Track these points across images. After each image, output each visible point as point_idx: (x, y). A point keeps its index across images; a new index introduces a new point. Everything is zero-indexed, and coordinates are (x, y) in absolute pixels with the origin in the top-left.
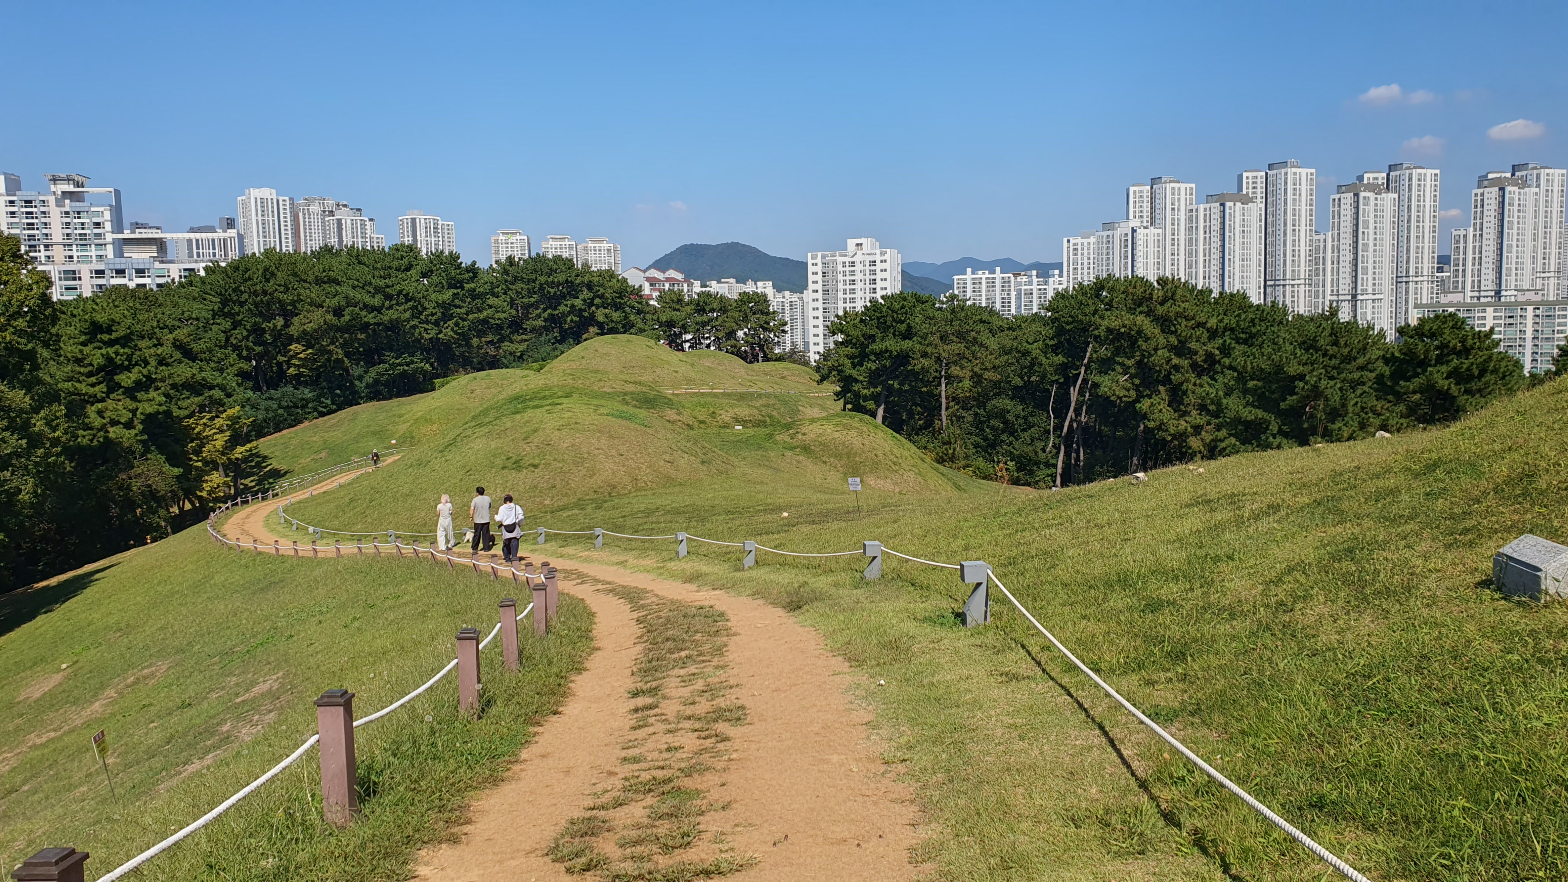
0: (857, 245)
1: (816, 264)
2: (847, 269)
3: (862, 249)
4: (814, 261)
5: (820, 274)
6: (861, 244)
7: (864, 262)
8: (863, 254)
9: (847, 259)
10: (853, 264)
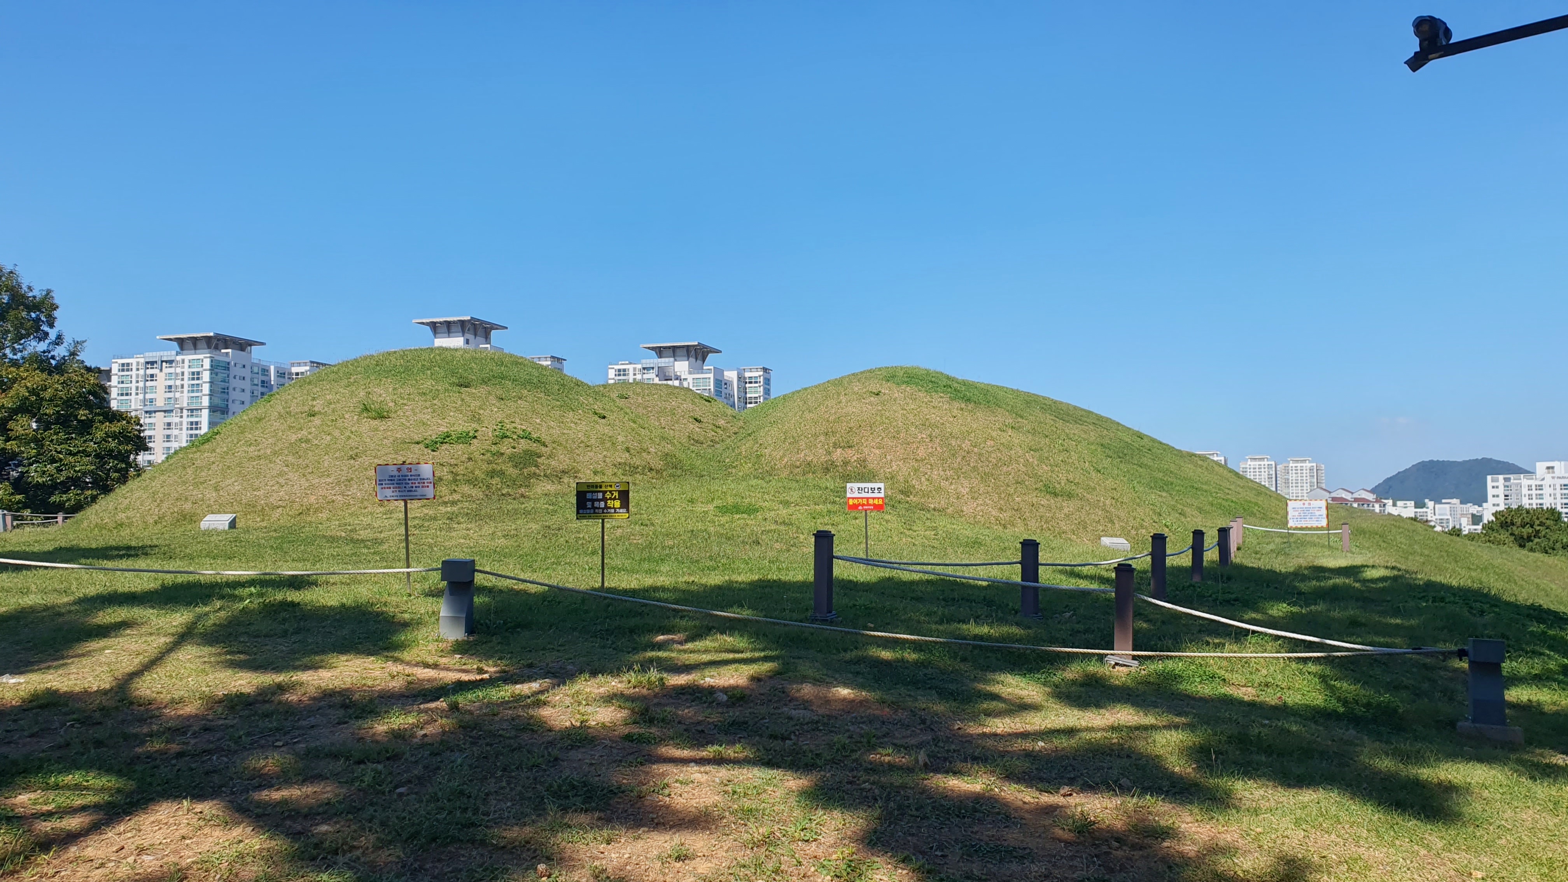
0: (1548, 468)
1: (1497, 487)
2: (1534, 492)
3: (1553, 472)
4: (1495, 484)
5: (1502, 497)
6: (1553, 468)
7: (1554, 485)
8: (1553, 478)
9: (1533, 483)
10: (1540, 487)
